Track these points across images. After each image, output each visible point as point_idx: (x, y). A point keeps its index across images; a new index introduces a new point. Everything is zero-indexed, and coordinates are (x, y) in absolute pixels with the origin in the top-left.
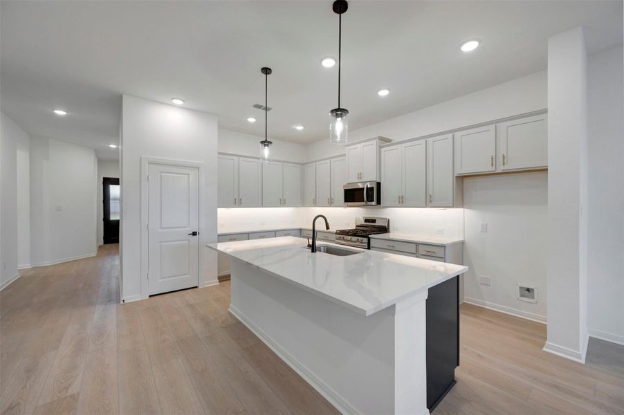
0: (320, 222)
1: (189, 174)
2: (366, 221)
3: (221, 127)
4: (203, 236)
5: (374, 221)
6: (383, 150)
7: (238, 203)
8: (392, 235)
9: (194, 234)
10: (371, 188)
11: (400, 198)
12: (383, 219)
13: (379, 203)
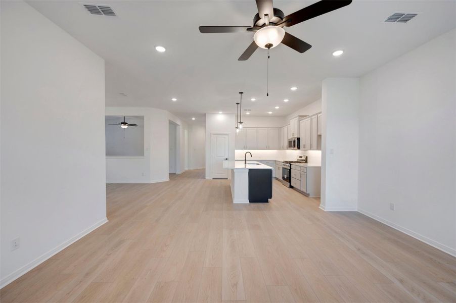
2: (299, 157)
5: (301, 157)
6: (300, 120)
7: (245, 147)
9: (226, 159)
10: (295, 141)
11: (304, 145)
12: (304, 156)
13: (299, 148)
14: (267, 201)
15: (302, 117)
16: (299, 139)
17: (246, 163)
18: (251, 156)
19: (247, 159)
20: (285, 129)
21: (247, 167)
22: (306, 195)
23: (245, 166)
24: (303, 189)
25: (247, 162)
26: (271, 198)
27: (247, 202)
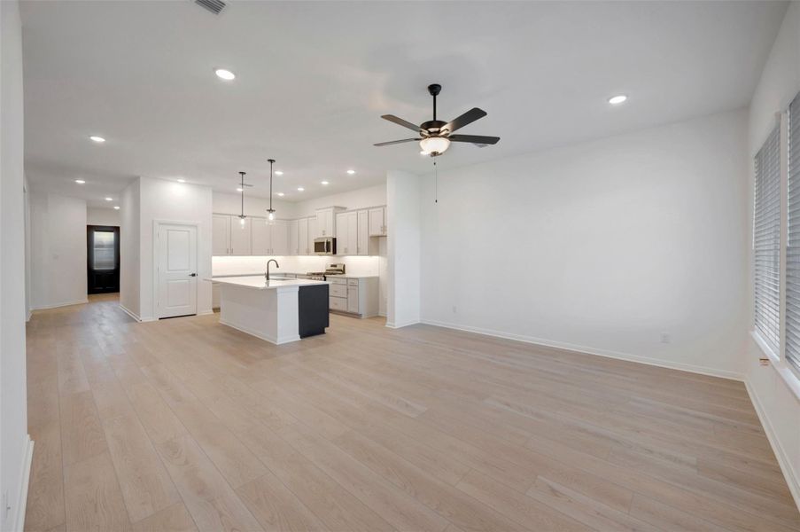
0: (272, 264)
1: (189, 231)
2: (332, 266)
3: (214, 191)
4: (200, 277)
5: (335, 266)
6: (338, 215)
7: (230, 252)
8: (348, 275)
9: (193, 275)
10: (328, 243)
11: (346, 249)
12: (341, 264)
13: (335, 252)
14: (323, 332)
15: (340, 209)
16: (335, 240)
17: (268, 279)
18: (278, 266)
19: (270, 272)
20: (303, 223)
21: (270, 285)
22: (356, 316)
23: (268, 283)
24: (352, 310)
25: (270, 277)
26: (328, 326)
27: (298, 338)
